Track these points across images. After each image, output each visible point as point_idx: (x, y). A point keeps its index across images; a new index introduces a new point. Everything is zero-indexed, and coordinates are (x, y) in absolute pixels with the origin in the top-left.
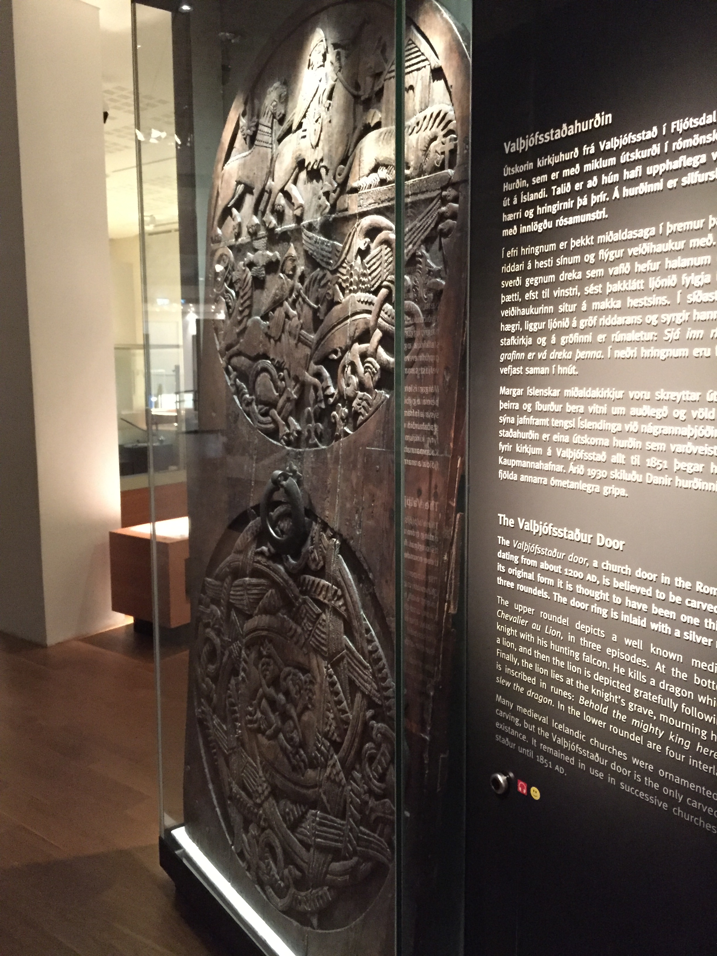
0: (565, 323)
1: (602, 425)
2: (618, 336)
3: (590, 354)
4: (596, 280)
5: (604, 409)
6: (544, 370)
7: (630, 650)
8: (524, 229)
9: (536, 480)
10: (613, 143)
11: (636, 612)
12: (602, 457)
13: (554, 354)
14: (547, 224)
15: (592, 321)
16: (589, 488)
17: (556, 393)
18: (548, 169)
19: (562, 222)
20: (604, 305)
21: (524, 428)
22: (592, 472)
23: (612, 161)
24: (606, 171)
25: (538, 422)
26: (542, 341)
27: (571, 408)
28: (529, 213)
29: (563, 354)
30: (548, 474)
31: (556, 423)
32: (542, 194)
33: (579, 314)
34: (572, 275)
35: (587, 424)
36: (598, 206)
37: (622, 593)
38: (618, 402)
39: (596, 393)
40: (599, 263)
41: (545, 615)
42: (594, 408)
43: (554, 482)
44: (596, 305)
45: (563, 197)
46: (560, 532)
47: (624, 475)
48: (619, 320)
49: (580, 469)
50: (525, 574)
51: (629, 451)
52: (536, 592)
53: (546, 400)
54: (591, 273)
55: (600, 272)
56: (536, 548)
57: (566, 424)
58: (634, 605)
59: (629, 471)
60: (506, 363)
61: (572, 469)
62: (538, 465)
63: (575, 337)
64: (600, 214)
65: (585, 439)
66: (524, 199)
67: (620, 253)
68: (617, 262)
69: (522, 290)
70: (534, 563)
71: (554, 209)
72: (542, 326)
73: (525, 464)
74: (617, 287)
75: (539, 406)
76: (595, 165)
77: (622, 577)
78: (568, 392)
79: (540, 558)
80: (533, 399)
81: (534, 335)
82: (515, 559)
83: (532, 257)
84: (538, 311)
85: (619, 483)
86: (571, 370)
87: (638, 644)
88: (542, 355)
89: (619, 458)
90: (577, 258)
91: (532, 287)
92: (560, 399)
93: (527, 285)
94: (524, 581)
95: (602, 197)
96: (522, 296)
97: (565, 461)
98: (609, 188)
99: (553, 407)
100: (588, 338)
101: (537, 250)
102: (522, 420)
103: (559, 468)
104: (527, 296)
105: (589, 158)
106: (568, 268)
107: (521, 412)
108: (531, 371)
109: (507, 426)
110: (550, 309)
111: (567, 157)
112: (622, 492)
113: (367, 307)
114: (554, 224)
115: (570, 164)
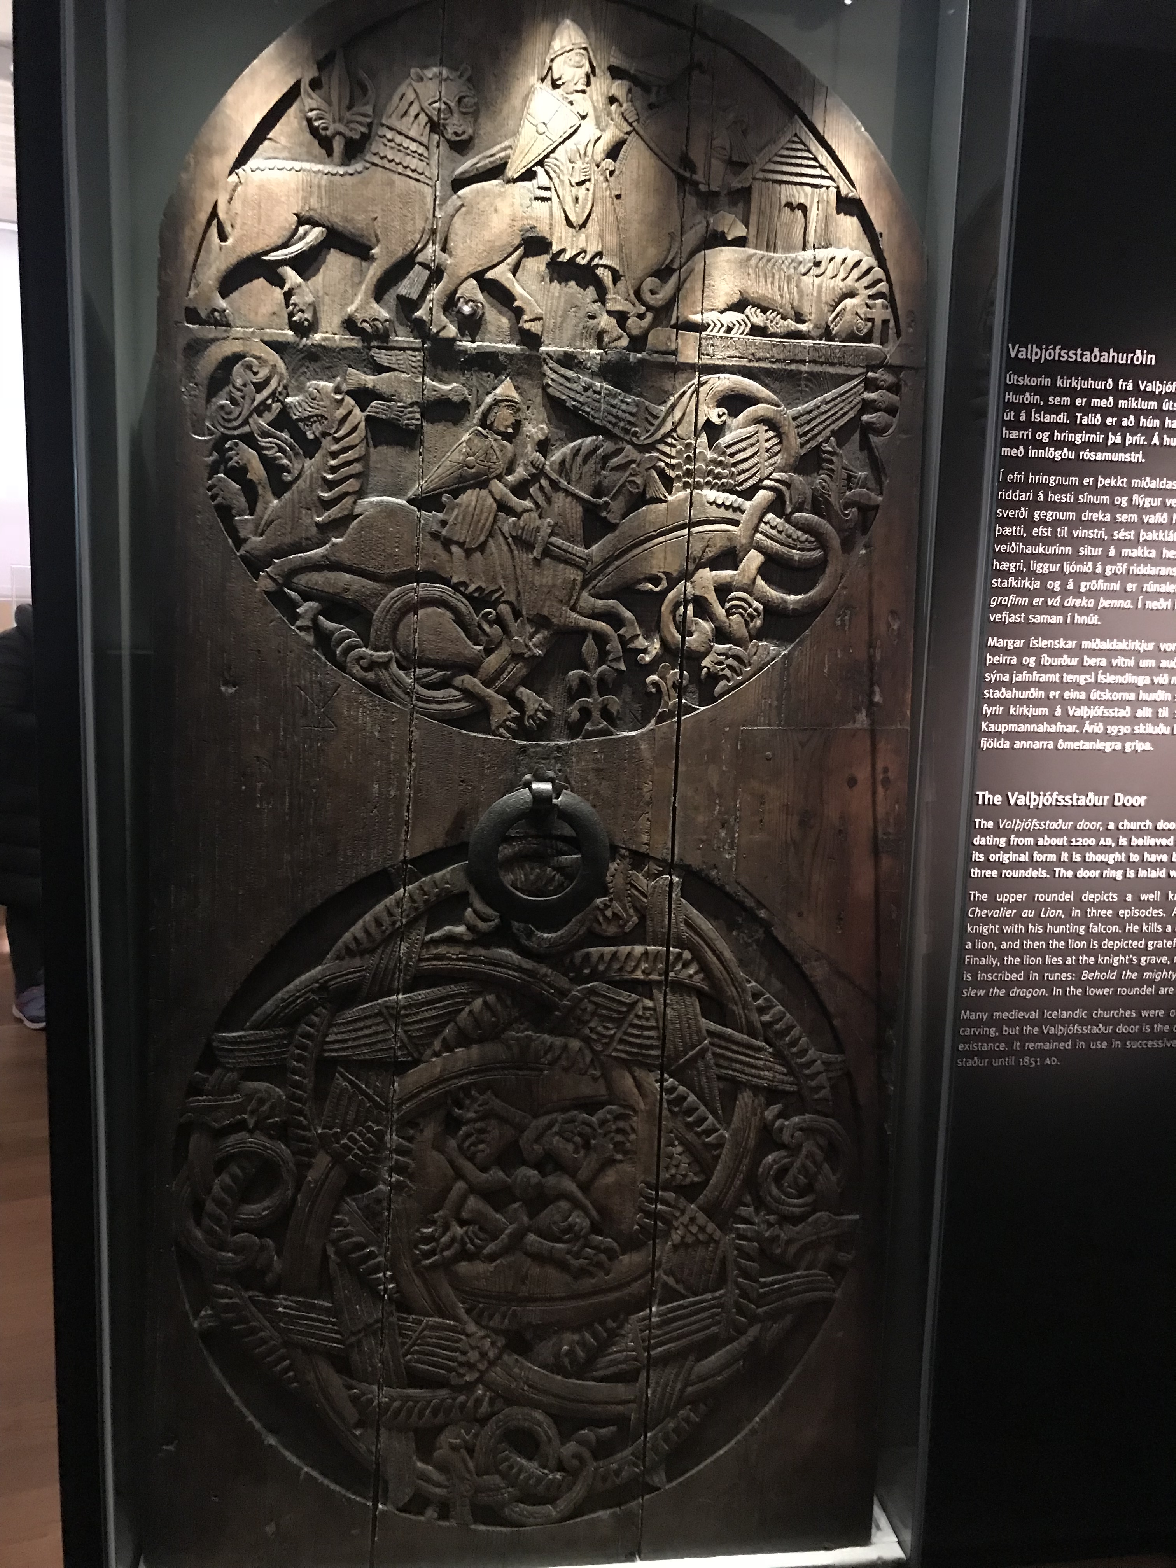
0: (1087, 568)
1: (1129, 678)
2: (1151, 587)
3: (1117, 603)
4: (1128, 526)
5: (1131, 663)
6: (1055, 619)
7: (1147, 904)
8: (1033, 453)
9: (1037, 745)
10: (1155, 387)
11: (1155, 865)
12: (1126, 712)
13: (1070, 602)
14: (1067, 453)
15: (1121, 568)
16: (1108, 747)
17: (1071, 645)
18: (1072, 393)
19: (1087, 455)
20: (1136, 553)
21: (1024, 686)
22: (1113, 730)
23: (1154, 405)
24: (1147, 413)
25: (1044, 678)
26: (1056, 586)
27: (1089, 661)
28: (1045, 437)
29: (1084, 602)
30: (1055, 737)
31: (1068, 678)
32: (1062, 418)
33: (1106, 559)
34: (1099, 516)
35: (1110, 679)
36: (1135, 448)
37: (1139, 849)
38: (1147, 655)
39: (1122, 645)
40: (1132, 508)
41: (1040, 897)
42: (1119, 661)
43: (1063, 745)
44: (1126, 552)
45: (1091, 429)
46: (1066, 800)
47: (1150, 729)
48: (1154, 571)
49: (1099, 728)
50: (1014, 857)
51: (1155, 705)
52: (1032, 873)
53: (1055, 653)
54: (1122, 518)
55: (1134, 517)
56: (1034, 824)
57: (1082, 679)
58: (1153, 858)
59: (1156, 725)
60: (1000, 608)
61: (1088, 728)
62: (1041, 729)
63: (1101, 585)
64: (1136, 457)
65: (1107, 695)
66: (1036, 417)
67: (1158, 502)
68: (1153, 510)
69: (1029, 523)
70: (1030, 841)
71: (1078, 438)
72: (1056, 568)
73: (1022, 728)
74: (1152, 536)
75: (1046, 660)
76: (1133, 404)
77: (1140, 833)
78: (1086, 644)
79: (1037, 834)
80: (1038, 653)
81: (1044, 578)
82: (1002, 842)
83: (1046, 487)
84: (1051, 550)
85: (1143, 738)
86: (1093, 620)
87: (1156, 896)
88: (1055, 602)
89: (1146, 712)
90: (1106, 499)
91: (1044, 522)
92: (1078, 652)
93: (1036, 518)
94: (1015, 865)
95: (1140, 439)
96: (1029, 531)
97: (1080, 721)
98: (1148, 432)
99: (1066, 660)
100: (1117, 586)
101: (1052, 481)
102: (1018, 678)
103: (1071, 729)
104: (1035, 531)
105: (1126, 394)
106: (1094, 507)
107: (1021, 667)
108: (1039, 619)
109: (998, 685)
110: (1069, 550)
111: (1099, 385)
112: (1148, 746)
113: (729, 514)
114: (1077, 455)
115: (1103, 394)
